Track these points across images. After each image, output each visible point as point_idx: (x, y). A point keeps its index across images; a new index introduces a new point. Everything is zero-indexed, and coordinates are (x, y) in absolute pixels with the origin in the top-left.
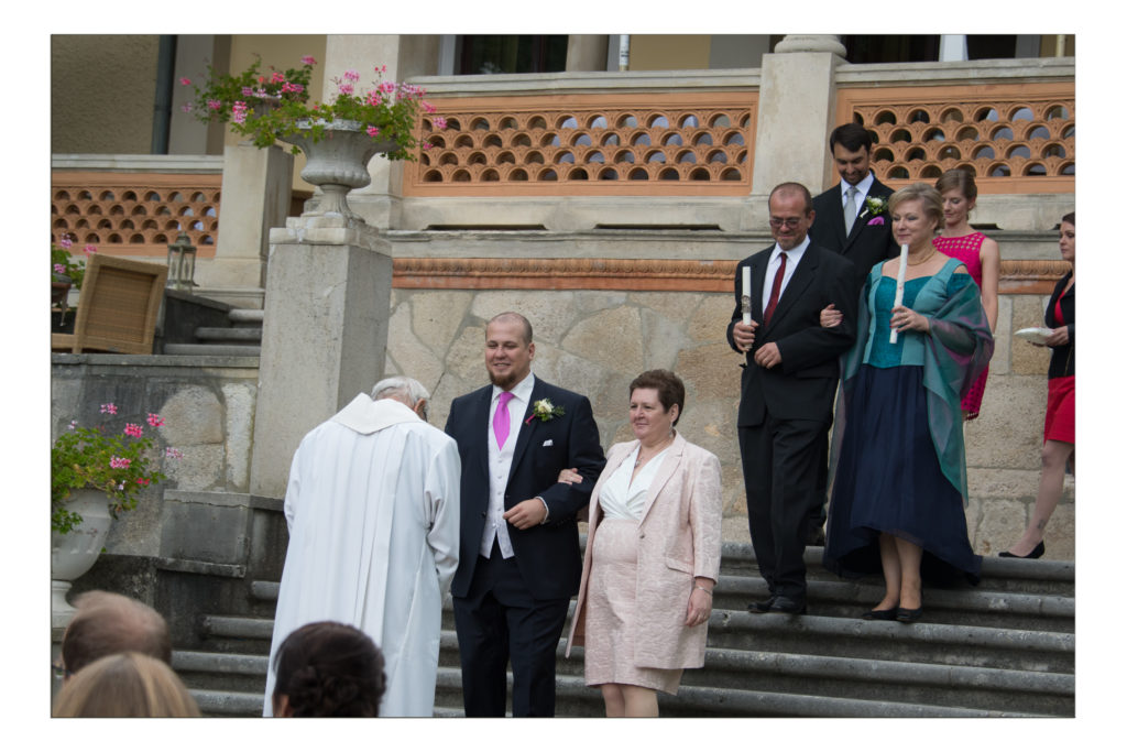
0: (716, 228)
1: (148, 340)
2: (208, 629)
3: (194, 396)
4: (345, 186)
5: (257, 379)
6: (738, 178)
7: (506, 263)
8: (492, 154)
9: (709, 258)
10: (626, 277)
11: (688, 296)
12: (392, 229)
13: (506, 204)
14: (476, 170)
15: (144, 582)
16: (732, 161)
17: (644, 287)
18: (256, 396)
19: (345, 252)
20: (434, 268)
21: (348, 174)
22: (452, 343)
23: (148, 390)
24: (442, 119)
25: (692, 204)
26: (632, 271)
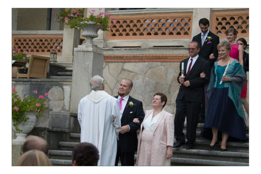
0: (183, 46)
1: (45, 75)
2: (60, 145)
3: (56, 89)
4: (92, 37)
5: (71, 84)
6: (188, 34)
7: (132, 56)
8: (128, 29)
9: (181, 54)
10: (161, 59)
11: (176, 63)
12: (104, 48)
13: (132, 41)
14: (124, 33)
15: (45, 134)
16: (186, 30)
17: (165, 61)
18: (71, 89)
19: (92, 53)
20: (114, 57)
21: (93, 34)
22: (119, 75)
23: (45, 87)
24: (116, 21)
25: (176, 41)
26: (162, 57)
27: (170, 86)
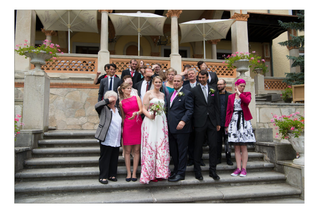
0: (91, 78)
2: (26, 164)
5: (23, 104)
6: (93, 71)
8: (48, 65)
10: (77, 86)
11: (88, 89)
14: (45, 68)
16: (92, 68)
17: (80, 88)
19: (44, 77)
25: (86, 75)
27: (85, 104)
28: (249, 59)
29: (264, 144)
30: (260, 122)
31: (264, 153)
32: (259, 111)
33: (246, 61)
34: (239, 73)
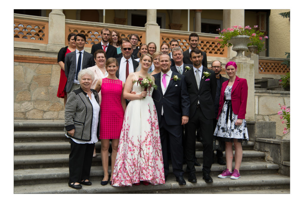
28: (250, 35)
29: (267, 141)
30: (259, 114)
31: (266, 151)
32: (258, 101)
33: (246, 38)
34: (236, 53)
